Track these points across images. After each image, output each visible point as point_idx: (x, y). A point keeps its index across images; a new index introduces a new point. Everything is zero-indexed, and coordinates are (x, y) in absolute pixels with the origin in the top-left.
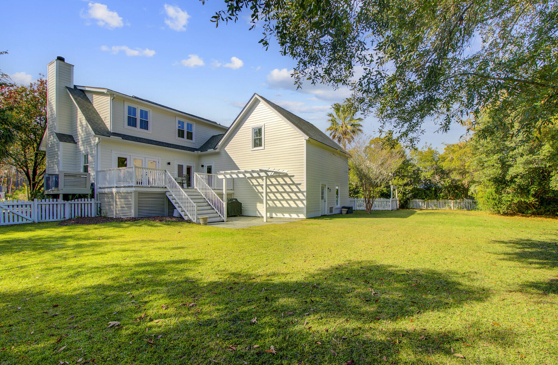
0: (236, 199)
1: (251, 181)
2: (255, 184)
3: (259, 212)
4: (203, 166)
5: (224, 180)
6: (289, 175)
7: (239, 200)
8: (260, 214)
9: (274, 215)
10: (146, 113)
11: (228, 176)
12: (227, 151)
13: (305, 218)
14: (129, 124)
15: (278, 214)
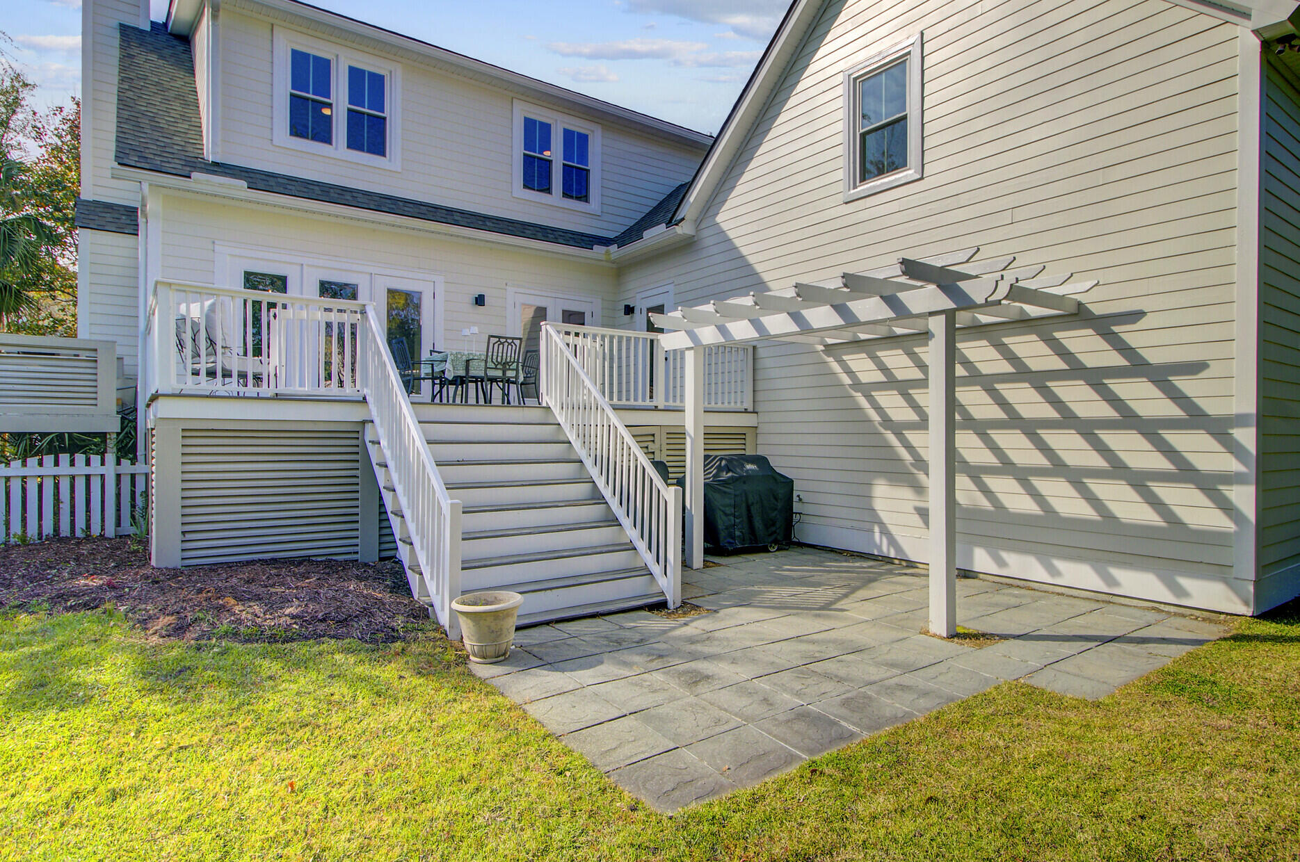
0: (761, 461)
1: (841, 362)
2: (864, 378)
3: (885, 531)
4: (629, 310)
5: (690, 356)
6: (1097, 310)
7: (780, 465)
8: (892, 542)
9: (981, 561)
10: (378, 82)
11: (709, 335)
12: (725, 226)
13: (1248, 611)
14: (298, 130)
15: (1011, 558)
